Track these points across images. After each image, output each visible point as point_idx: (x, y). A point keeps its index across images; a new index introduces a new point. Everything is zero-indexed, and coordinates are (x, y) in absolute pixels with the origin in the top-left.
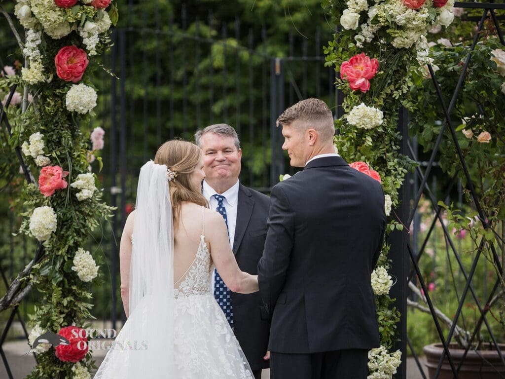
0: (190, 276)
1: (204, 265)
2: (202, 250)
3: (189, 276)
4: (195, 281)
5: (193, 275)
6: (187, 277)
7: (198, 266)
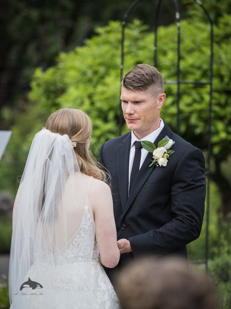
0: (75, 244)
1: (88, 234)
2: (86, 220)
3: (73, 245)
4: (79, 249)
5: (77, 243)
6: (71, 245)
7: (83, 234)
